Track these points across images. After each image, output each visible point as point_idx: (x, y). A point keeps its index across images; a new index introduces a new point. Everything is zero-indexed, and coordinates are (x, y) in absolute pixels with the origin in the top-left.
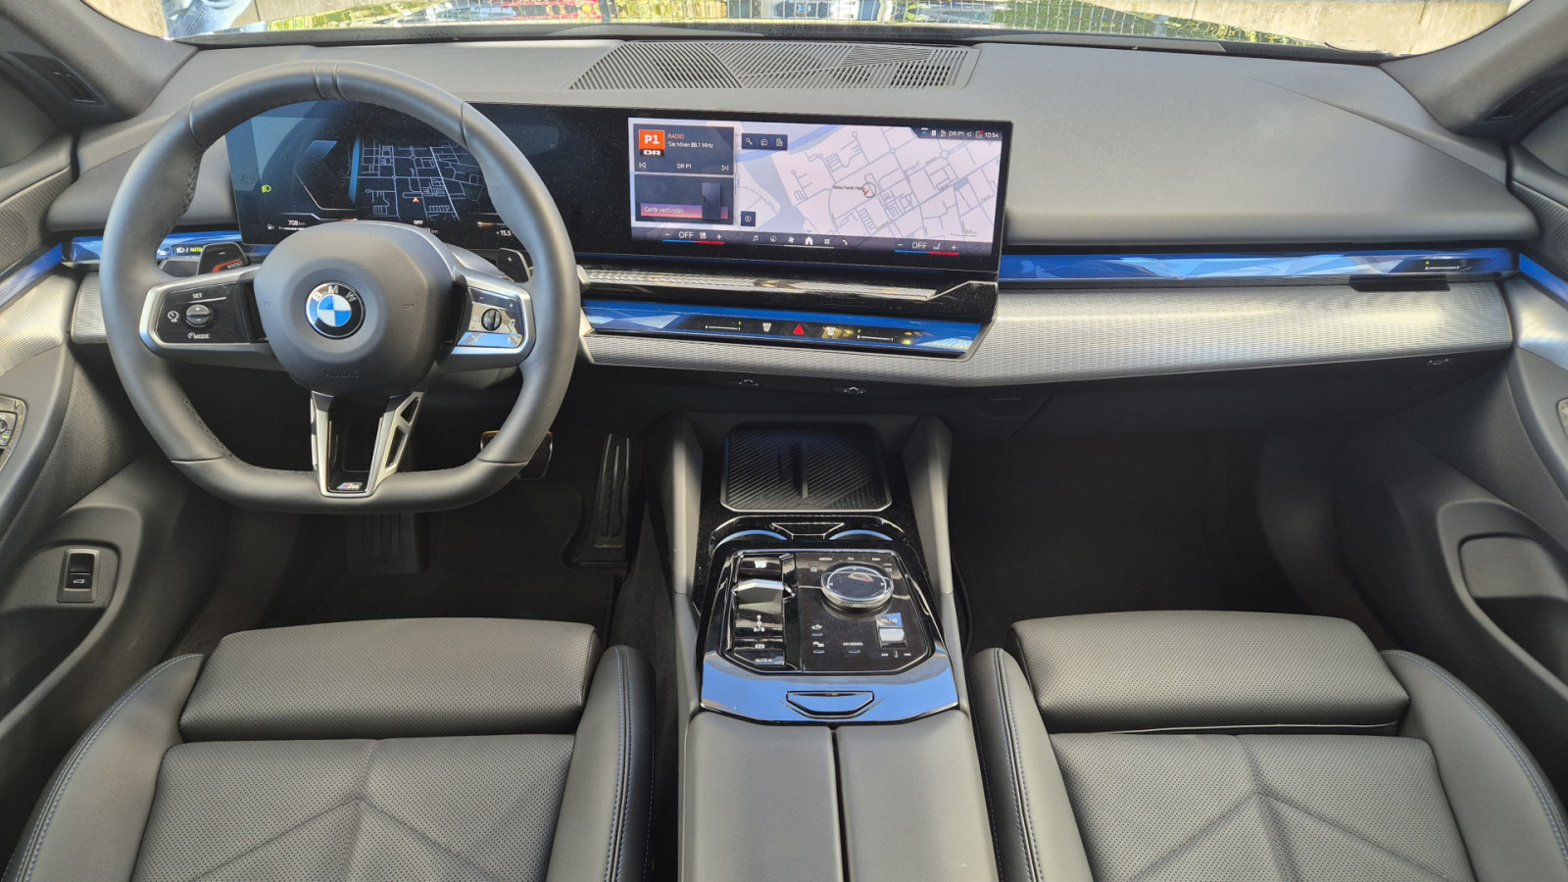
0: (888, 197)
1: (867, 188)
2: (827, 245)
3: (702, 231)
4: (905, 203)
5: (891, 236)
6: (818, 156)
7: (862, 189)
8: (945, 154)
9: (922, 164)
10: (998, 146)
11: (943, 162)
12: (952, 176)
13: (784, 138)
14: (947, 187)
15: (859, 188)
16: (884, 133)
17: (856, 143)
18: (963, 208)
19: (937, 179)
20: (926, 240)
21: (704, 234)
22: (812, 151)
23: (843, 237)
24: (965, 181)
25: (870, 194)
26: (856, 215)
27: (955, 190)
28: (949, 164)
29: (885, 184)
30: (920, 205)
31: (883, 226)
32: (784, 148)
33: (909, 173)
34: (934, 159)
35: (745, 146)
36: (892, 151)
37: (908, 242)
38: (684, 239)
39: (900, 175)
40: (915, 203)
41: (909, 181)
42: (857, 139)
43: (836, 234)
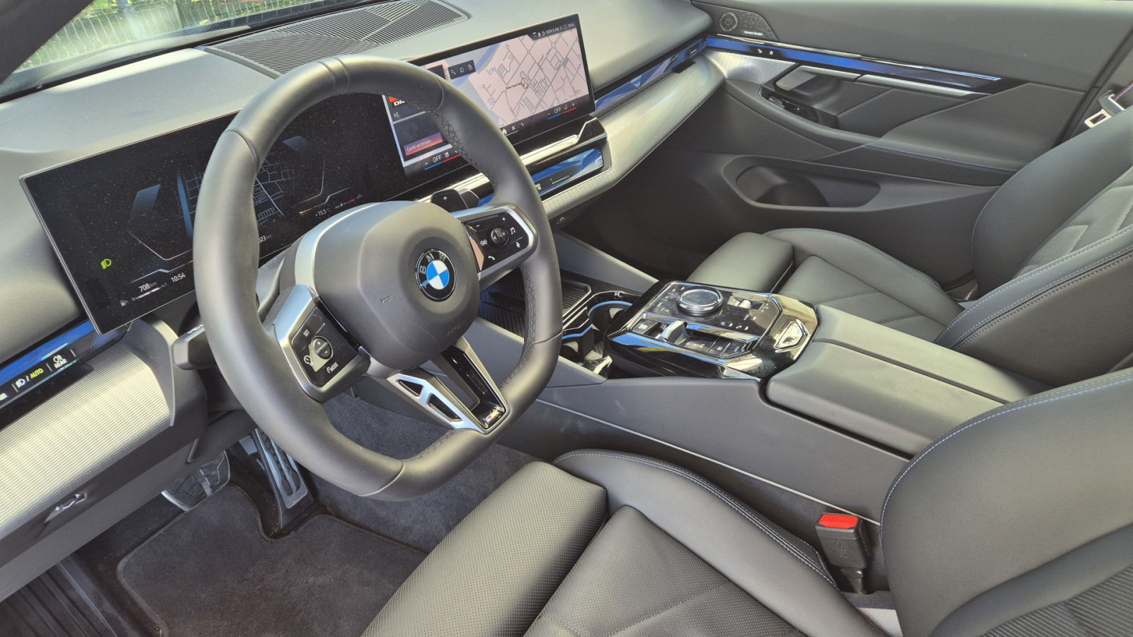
0: (535, 84)
1: (523, 82)
2: (514, 131)
3: (445, 152)
4: (544, 85)
5: (543, 110)
6: (493, 70)
7: (521, 84)
8: (553, 45)
9: (545, 56)
10: (575, 31)
11: (553, 52)
12: (561, 59)
13: (472, 62)
14: (560, 66)
15: (519, 84)
16: (521, 41)
17: (509, 54)
18: (571, 77)
19: (555, 62)
20: (559, 106)
21: (447, 153)
22: (489, 67)
23: (520, 122)
24: (567, 60)
25: (526, 86)
26: (522, 103)
27: (565, 66)
28: (557, 51)
29: (531, 76)
30: (551, 83)
31: (539, 103)
32: (474, 70)
33: (540, 64)
34: (550, 50)
35: (452, 77)
36: (529, 52)
37: (551, 110)
38: (437, 162)
39: (536, 67)
40: (548, 83)
41: (542, 70)
42: (509, 50)
43: (517, 121)
